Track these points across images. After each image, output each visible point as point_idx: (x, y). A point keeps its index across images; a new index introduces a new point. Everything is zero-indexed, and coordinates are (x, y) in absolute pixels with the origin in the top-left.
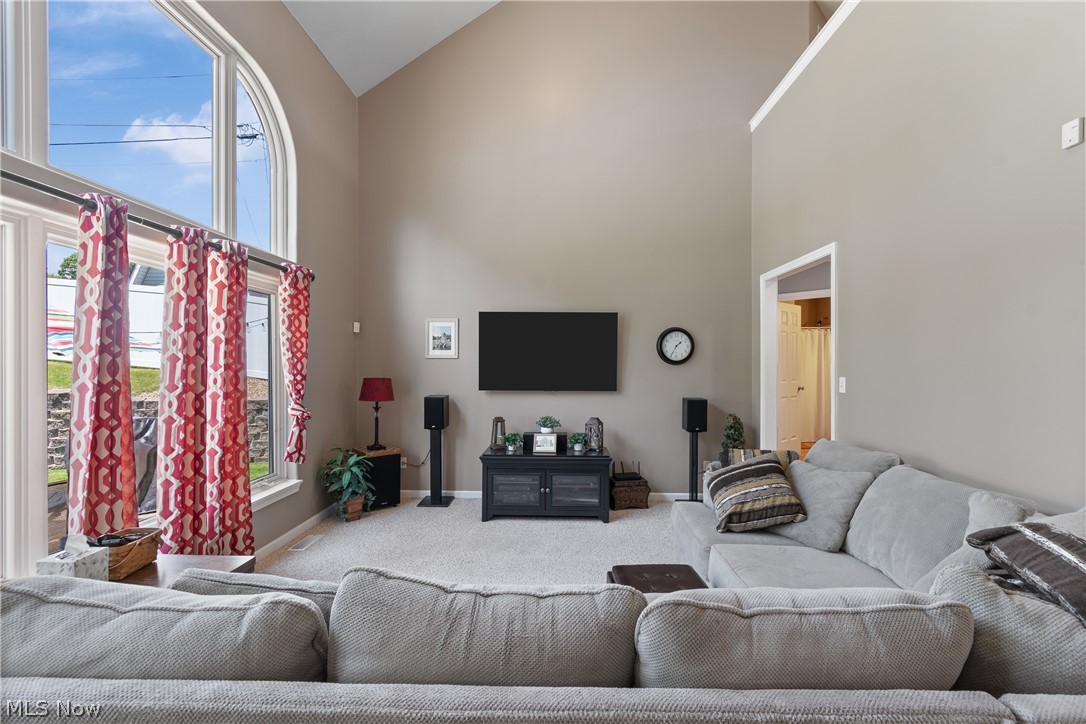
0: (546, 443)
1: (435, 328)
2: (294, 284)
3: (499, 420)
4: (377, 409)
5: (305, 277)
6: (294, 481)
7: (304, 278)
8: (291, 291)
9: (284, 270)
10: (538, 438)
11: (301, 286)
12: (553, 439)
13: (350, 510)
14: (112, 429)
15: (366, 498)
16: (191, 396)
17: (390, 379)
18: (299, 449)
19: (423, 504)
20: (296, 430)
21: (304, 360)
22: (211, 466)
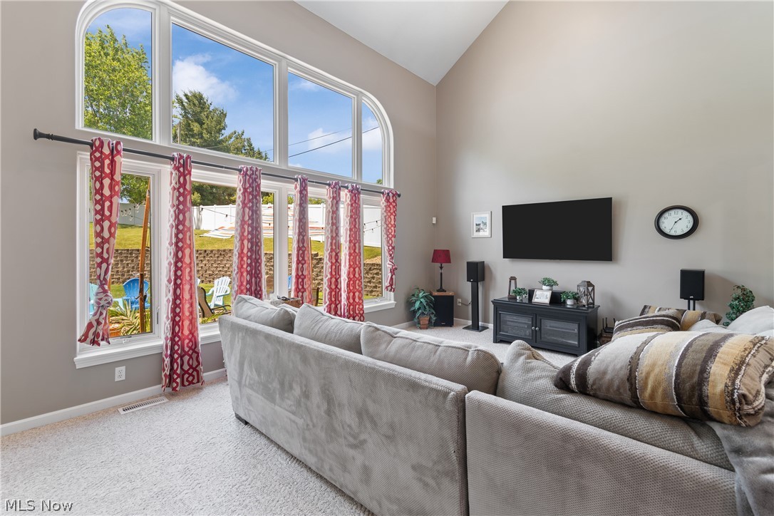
0: (543, 297)
1: (477, 218)
2: (387, 200)
3: (513, 278)
4: (441, 268)
5: (394, 195)
6: (393, 302)
7: (393, 197)
8: (385, 204)
9: (383, 193)
10: (538, 293)
11: (391, 200)
12: (549, 294)
13: (421, 322)
14: (303, 264)
15: (430, 318)
16: (334, 254)
17: (448, 251)
18: (391, 285)
19: (467, 328)
20: (390, 275)
21: (393, 239)
22: (343, 285)
